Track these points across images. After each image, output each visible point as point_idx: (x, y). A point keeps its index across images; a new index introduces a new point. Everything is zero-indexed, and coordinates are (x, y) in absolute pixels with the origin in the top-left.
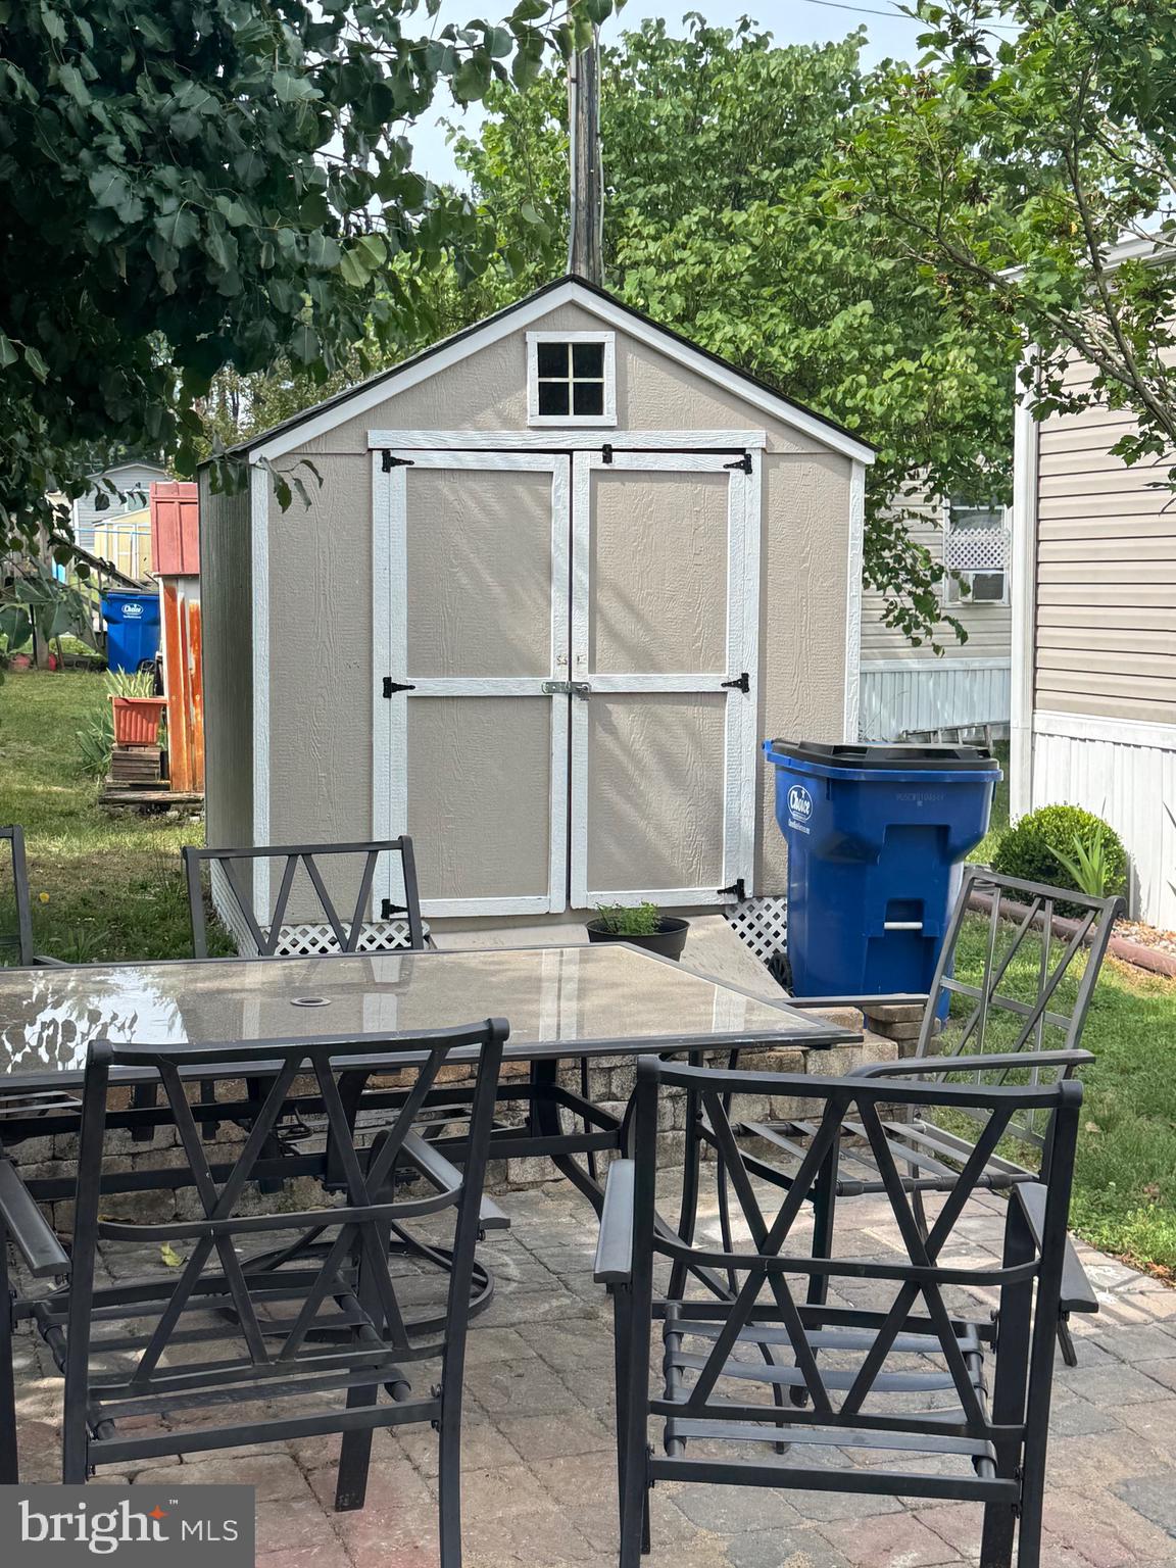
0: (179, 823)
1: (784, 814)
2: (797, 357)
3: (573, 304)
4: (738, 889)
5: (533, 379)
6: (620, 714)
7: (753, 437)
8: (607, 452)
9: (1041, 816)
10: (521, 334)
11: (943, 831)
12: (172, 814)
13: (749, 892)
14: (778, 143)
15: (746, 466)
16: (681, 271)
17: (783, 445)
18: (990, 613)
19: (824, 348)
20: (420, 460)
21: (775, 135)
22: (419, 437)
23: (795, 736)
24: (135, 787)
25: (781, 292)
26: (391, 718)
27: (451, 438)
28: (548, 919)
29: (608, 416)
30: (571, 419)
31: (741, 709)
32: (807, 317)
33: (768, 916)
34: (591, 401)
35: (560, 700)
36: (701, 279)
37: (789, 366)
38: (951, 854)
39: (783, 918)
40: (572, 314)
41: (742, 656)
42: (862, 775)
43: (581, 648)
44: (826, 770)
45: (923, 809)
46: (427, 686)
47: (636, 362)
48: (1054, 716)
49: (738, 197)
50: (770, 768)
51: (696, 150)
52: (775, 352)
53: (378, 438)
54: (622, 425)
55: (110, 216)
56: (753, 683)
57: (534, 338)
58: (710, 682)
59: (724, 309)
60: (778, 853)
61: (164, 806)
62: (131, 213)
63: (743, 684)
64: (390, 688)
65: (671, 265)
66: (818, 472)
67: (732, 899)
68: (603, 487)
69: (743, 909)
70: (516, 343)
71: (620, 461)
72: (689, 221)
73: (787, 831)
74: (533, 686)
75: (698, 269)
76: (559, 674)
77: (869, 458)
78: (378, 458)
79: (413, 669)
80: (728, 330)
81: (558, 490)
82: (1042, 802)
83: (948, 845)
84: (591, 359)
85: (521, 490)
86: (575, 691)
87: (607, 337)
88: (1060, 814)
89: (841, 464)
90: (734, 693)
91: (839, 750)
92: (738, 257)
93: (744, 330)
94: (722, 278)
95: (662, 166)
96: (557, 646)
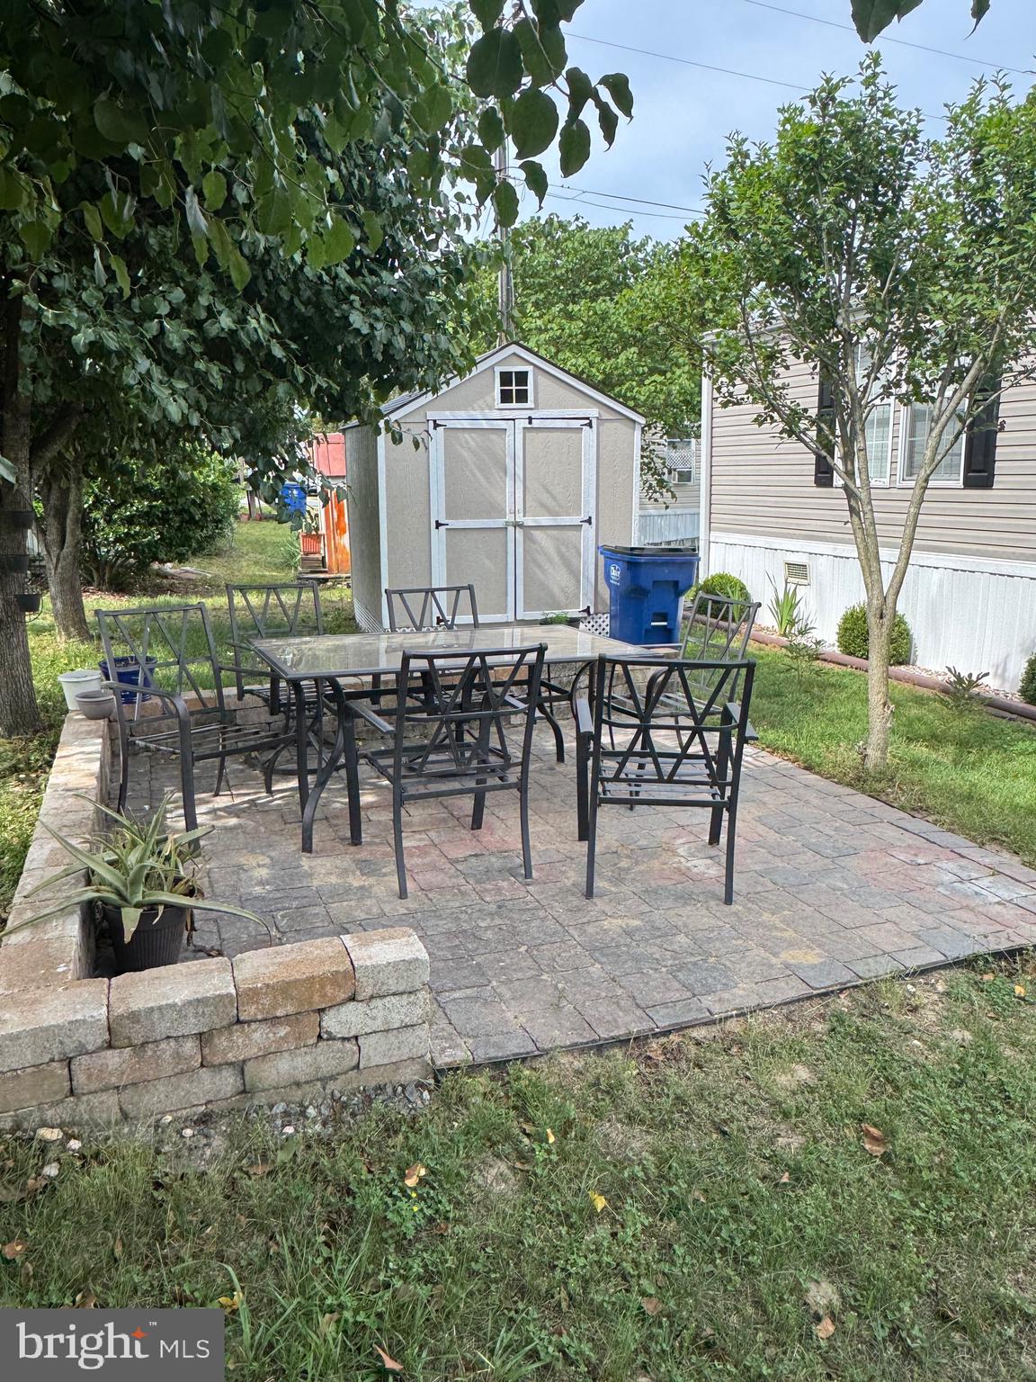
0: (333, 587)
1: (608, 576)
2: (604, 372)
3: (514, 354)
4: (587, 610)
5: (498, 388)
6: (537, 534)
7: (593, 412)
8: (530, 419)
9: (713, 578)
10: (492, 367)
11: (676, 583)
12: (329, 584)
13: (592, 611)
14: (593, 273)
15: (590, 425)
16: (551, 333)
17: (606, 416)
18: (687, 489)
19: (616, 368)
20: (450, 424)
21: (591, 270)
22: (448, 414)
23: (612, 544)
24: (312, 572)
25: (595, 342)
26: (438, 537)
27: (462, 414)
28: (507, 624)
29: (530, 404)
30: (514, 405)
31: (589, 532)
32: (607, 354)
33: (600, 621)
34: (522, 397)
35: (511, 529)
36: (559, 338)
37: (600, 377)
38: (679, 593)
39: (608, 621)
40: (515, 358)
41: (588, 509)
42: (643, 559)
43: (520, 506)
44: (628, 558)
45: (666, 574)
46: (454, 524)
47: (542, 379)
48: (717, 534)
49: (574, 298)
50: (601, 558)
51: (556, 277)
52: (594, 370)
53: (431, 415)
54: (536, 407)
55: (358, 331)
56: (593, 521)
57: (498, 370)
58: (575, 520)
59: (571, 351)
60: (606, 593)
61: (326, 580)
62: (365, 330)
63: (589, 521)
64: (438, 525)
65: (547, 330)
66: (622, 428)
67: (585, 615)
68: (528, 435)
69: (589, 619)
70: (490, 372)
71: (536, 423)
72: (555, 309)
73: (610, 585)
74: (499, 523)
75: (558, 333)
76: (510, 518)
77: (642, 421)
78: (431, 423)
79: (448, 516)
80: (574, 361)
81: (509, 439)
82: (713, 572)
83: (678, 589)
84: (522, 378)
85: (494, 437)
86: (517, 525)
87: (529, 369)
88: (722, 577)
89: (631, 424)
90: (586, 525)
91: (632, 549)
92: (576, 327)
93: (581, 361)
94: (570, 336)
95: (540, 284)
96: (508, 506)
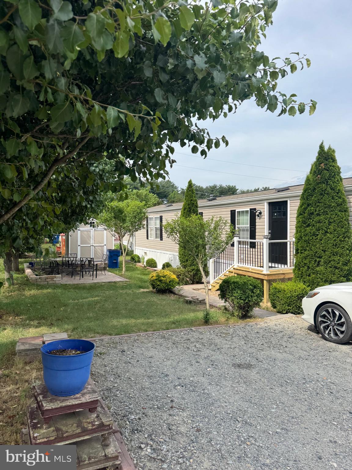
3: (93, 219)
6: (96, 247)
8: (95, 229)
11: (117, 255)
15: (105, 230)
20: (81, 230)
23: (108, 249)
26: (79, 248)
30: (92, 227)
31: (105, 247)
41: (105, 243)
42: (113, 251)
43: (93, 243)
45: (116, 253)
46: (82, 245)
48: (136, 247)
50: (107, 251)
53: (78, 229)
57: (90, 222)
58: (103, 245)
63: (105, 245)
64: (79, 246)
68: (95, 232)
74: (90, 245)
81: (91, 232)
85: (89, 232)
86: (92, 246)
87: (95, 221)
96: (91, 243)
